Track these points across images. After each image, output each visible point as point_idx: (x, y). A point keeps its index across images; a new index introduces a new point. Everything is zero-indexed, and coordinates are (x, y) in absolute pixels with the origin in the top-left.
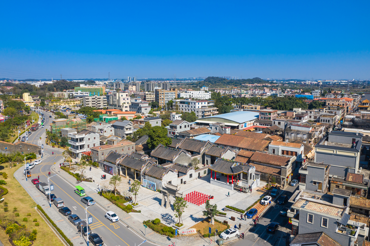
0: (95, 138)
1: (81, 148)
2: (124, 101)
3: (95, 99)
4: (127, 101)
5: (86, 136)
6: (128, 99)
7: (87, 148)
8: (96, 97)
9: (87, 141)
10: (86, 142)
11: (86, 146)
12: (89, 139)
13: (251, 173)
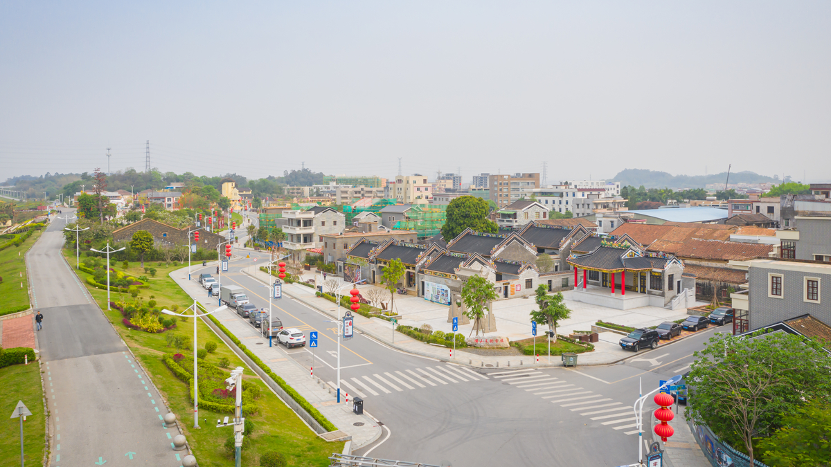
0: (335, 223)
1: (305, 241)
2: (419, 194)
3: (359, 192)
4: (425, 194)
5: (317, 215)
6: (427, 189)
7: (318, 242)
8: (362, 189)
9: (319, 227)
10: (316, 229)
11: (316, 238)
12: (323, 223)
13: (672, 275)
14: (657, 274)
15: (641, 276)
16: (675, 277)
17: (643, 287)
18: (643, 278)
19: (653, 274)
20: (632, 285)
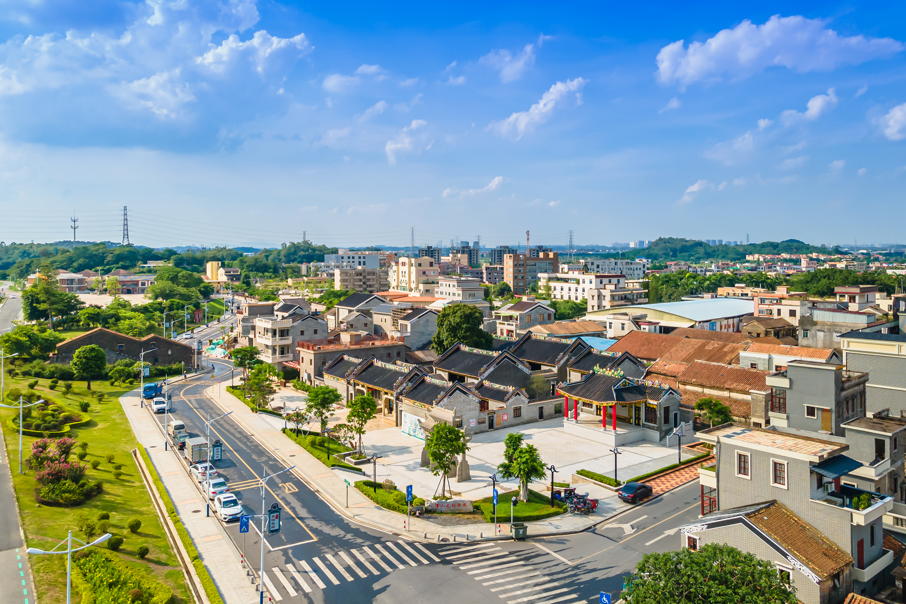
1: (282, 353)
2: (425, 278)
4: (431, 277)
9: (298, 337)
10: (294, 339)
12: (303, 333)
13: (668, 407)
14: (651, 406)
15: (636, 407)
16: (671, 409)
17: (638, 418)
18: (638, 409)
19: (648, 405)
20: (627, 416)
